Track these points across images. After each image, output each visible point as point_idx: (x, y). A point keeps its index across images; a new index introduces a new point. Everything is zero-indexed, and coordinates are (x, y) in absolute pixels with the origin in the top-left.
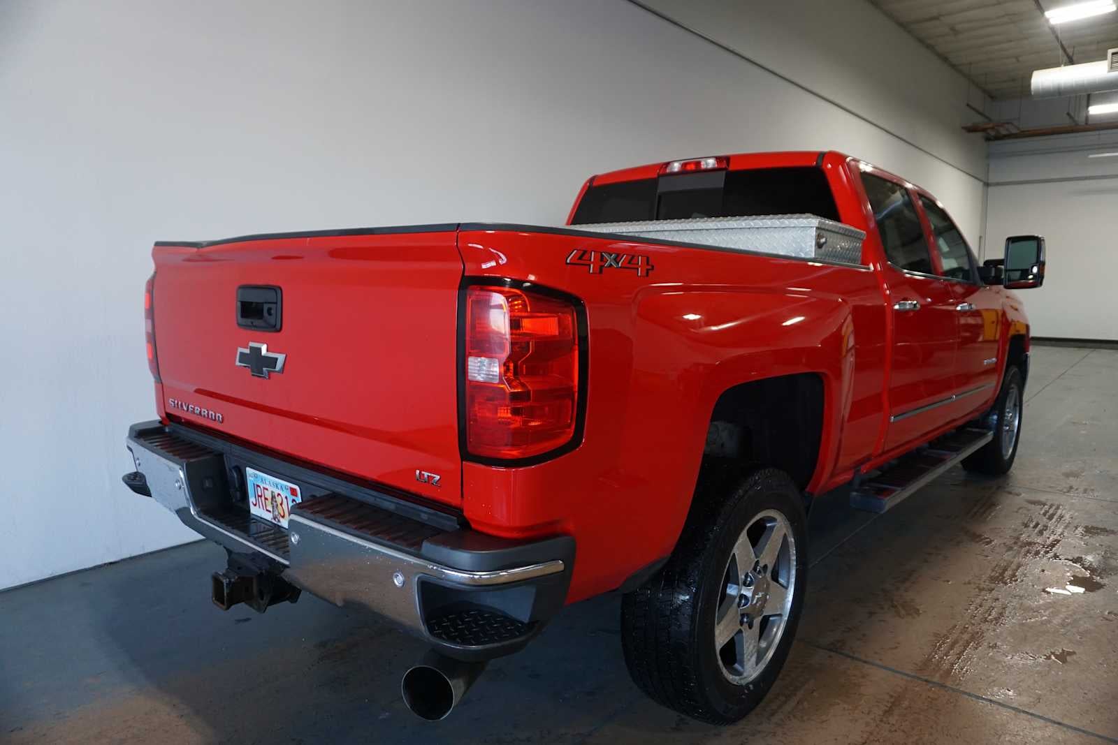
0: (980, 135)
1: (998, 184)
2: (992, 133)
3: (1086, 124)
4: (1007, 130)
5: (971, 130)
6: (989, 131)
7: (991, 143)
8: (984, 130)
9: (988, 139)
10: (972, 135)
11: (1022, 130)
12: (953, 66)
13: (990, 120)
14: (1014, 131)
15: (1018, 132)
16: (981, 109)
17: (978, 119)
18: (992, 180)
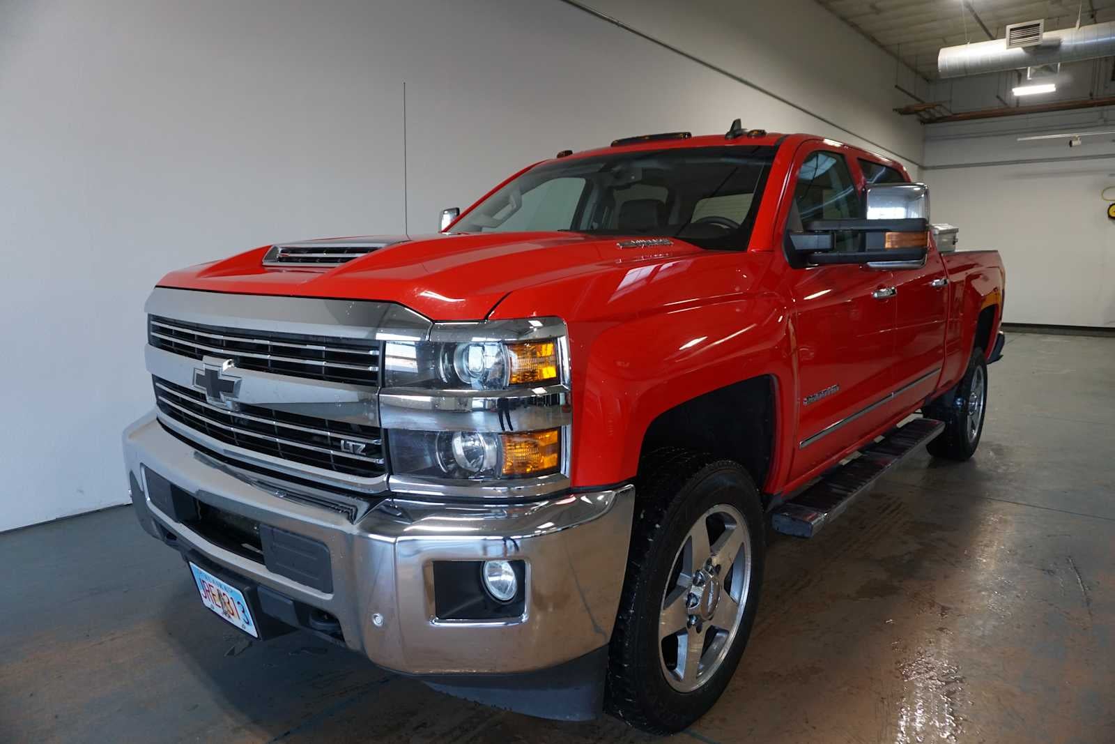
0: (915, 117)
1: (934, 168)
2: (927, 116)
3: (1017, 106)
4: (939, 112)
5: (905, 112)
6: (922, 113)
7: (926, 125)
8: (916, 112)
9: (923, 122)
10: (905, 117)
11: (954, 113)
12: (882, 47)
13: (923, 102)
14: (946, 114)
15: (950, 114)
16: (912, 92)
17: (912, 102)
18: (926, 164)
